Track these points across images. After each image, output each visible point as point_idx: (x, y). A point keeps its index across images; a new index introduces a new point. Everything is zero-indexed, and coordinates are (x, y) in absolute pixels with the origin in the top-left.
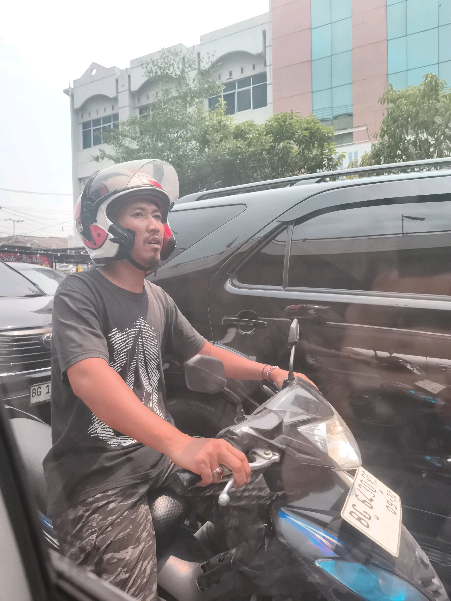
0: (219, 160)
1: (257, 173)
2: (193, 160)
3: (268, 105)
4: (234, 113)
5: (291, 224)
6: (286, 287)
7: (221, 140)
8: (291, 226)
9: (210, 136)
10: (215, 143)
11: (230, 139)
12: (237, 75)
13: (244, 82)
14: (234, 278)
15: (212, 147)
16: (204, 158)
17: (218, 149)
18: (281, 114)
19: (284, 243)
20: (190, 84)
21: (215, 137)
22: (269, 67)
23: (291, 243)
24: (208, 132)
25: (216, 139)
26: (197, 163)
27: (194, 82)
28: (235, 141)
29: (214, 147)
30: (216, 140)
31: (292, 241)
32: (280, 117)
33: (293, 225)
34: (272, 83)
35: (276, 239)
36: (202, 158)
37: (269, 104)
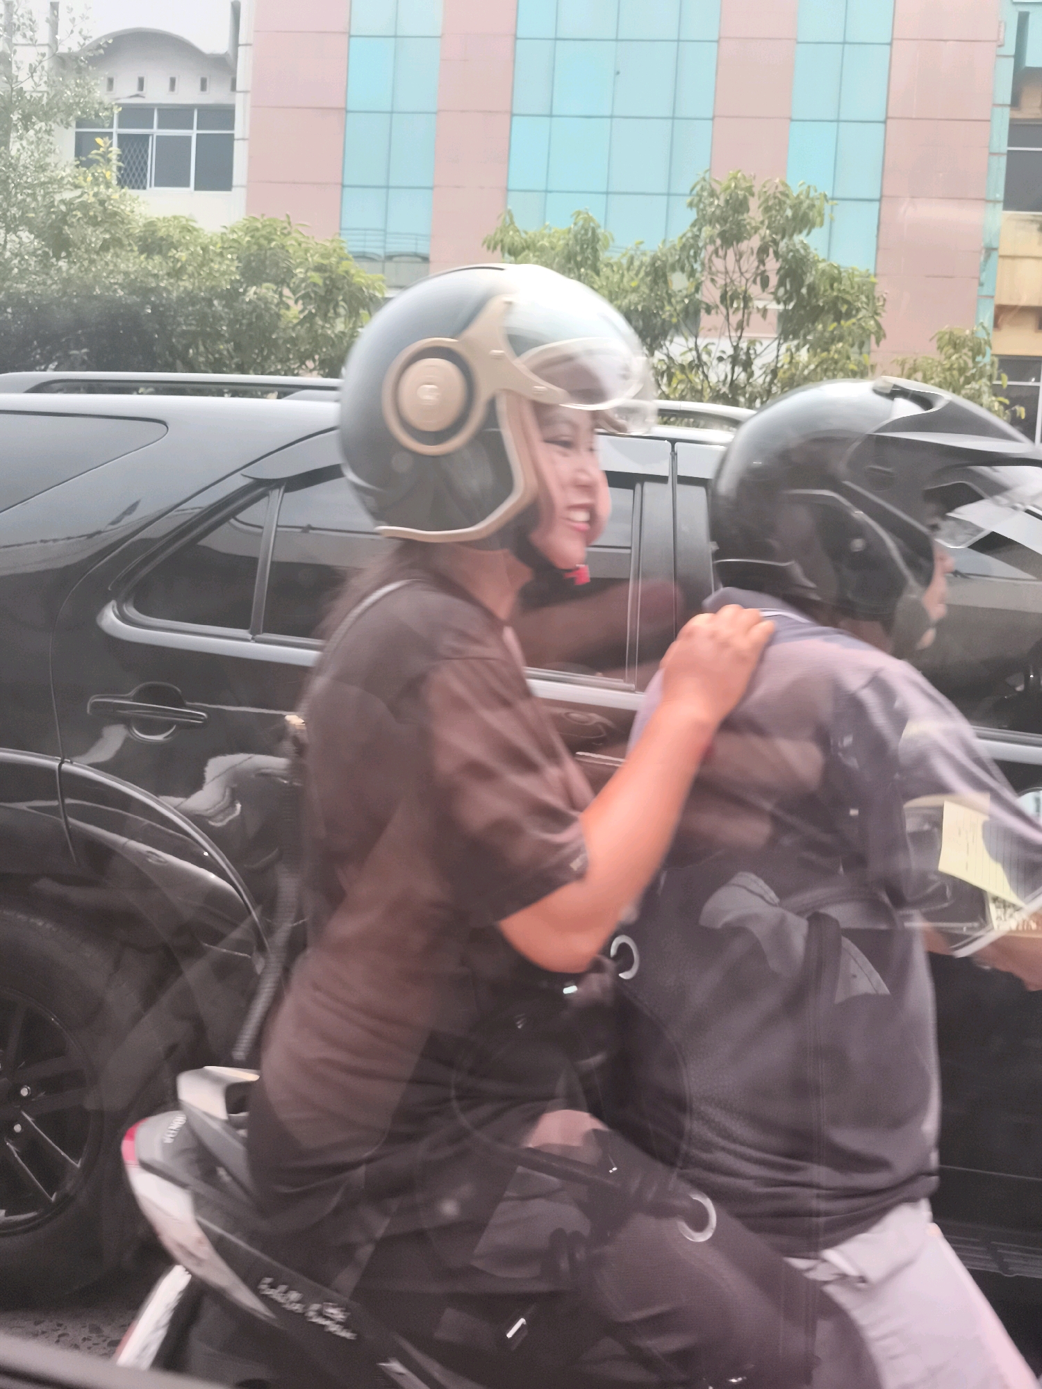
0: (96, 297)
1: (197, 348)
2: (22, 283)
3: (233, 189)
4: (144, 188)
5: (279, 487)
6: (259, 634)
7: (105, 247)
8: (278, 490)
9: (72, 229)
10: (87, 251)
11: (129, 248)
12: (158, 94)
13: (176, 115)
14: (126, 600)
15: (78, 261)
16: (55, 283)
17: (96, 267)
18: (261, 220)
19: (259, 530)
20: (19, 79)
21: (88, 237)
22: (242, 94)
23: (276, 531)
24: (68, 218)
25: (91, 242)
26: (33, 292)
27: (32, 76)
28: (143, 257)
29: (85, 259)
30: (90, 245)
31: (278, 526)
32: (260, 226)
33: (282, 490)
34: (247, 137)
35: (239, 516)
36: (49, 282)
37: (237, 186)
